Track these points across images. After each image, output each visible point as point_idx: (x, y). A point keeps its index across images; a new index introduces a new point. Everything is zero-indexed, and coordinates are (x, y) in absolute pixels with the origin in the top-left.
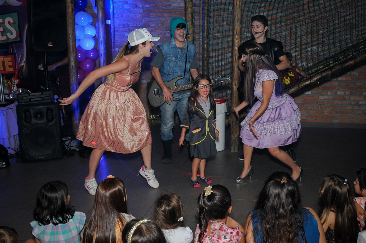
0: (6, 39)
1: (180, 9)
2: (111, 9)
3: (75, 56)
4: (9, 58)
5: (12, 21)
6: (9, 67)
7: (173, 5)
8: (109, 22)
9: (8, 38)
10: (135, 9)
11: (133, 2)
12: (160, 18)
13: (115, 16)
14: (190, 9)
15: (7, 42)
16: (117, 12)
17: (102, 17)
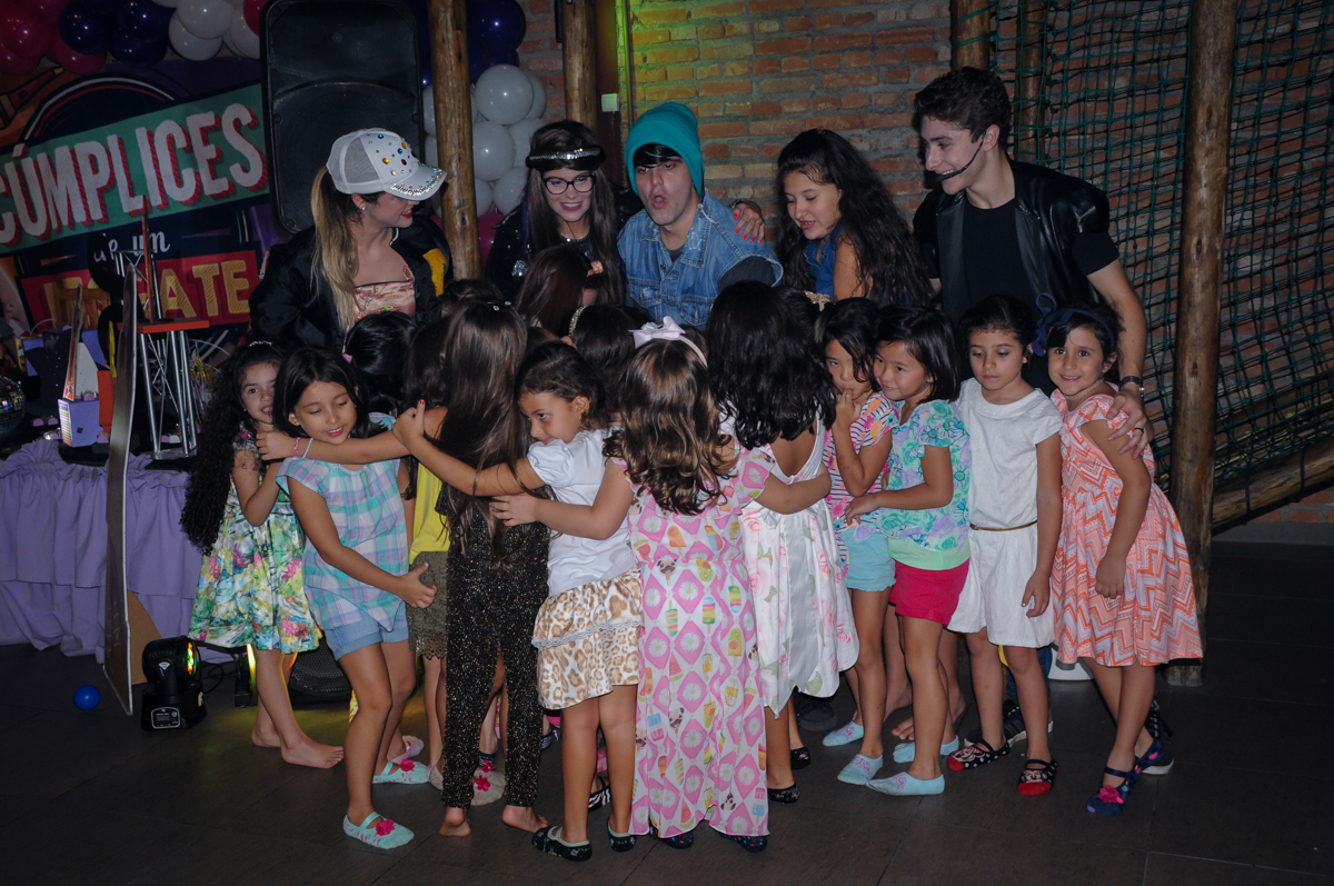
0: (226, 188)
1: (914, 30)
2: (619, 49)
3: (473, 252)
4: (237, 262)
5: (246, 119)
6: (239, 299)
7: (881, 15)
8: (610, 102)
9: (232, 184)
10: (721, 43)
11: (710, 15)
12: (826, 77)
13: (638, 76)
14: (976, 19)
15: (232, 199)
16: (645, 59)
17: (583, 81)
